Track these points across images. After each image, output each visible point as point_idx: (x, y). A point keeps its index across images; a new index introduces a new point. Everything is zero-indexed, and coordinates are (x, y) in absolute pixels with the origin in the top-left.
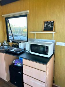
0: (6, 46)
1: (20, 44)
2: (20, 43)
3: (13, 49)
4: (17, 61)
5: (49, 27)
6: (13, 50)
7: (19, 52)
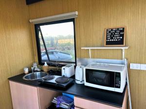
0: (37, 73)
1: (64, 69)
2: (63, 67)
3: (52, 78)
4: (61, 100)
5: (116, 38)
6: (53, 81)
7: (65, 85)
